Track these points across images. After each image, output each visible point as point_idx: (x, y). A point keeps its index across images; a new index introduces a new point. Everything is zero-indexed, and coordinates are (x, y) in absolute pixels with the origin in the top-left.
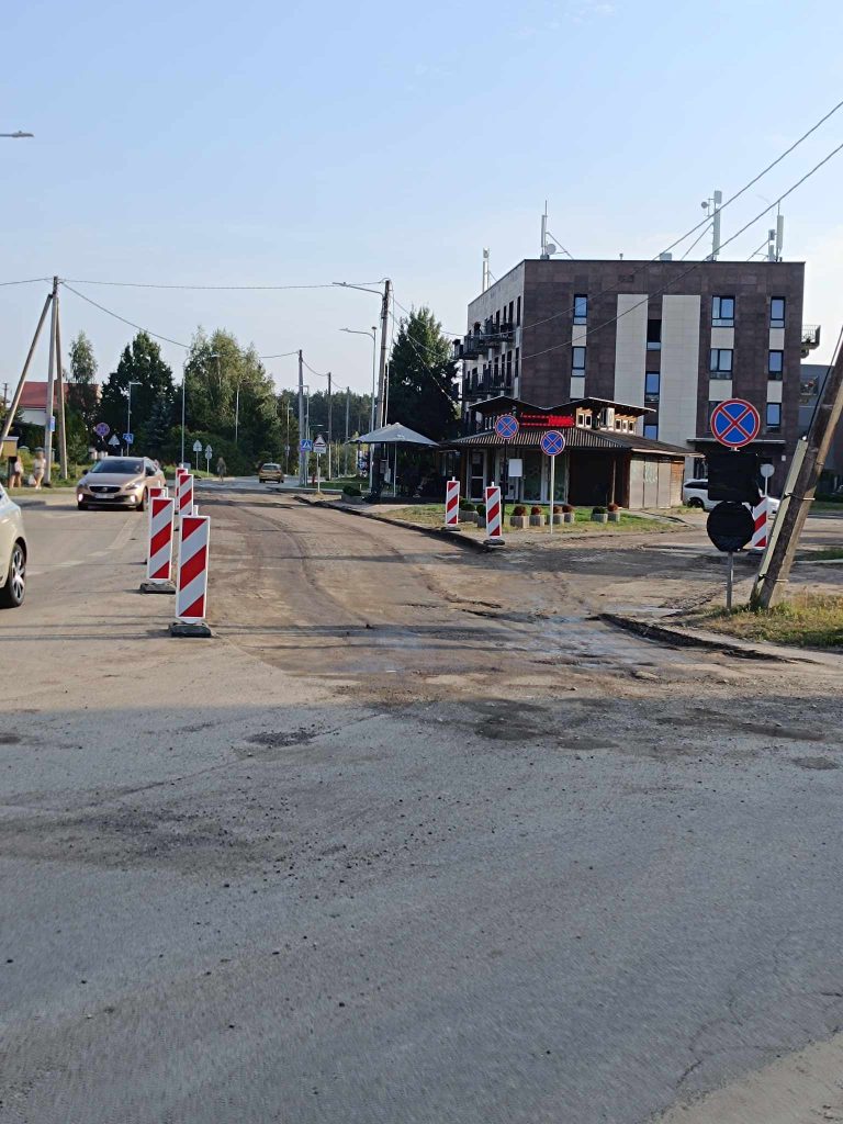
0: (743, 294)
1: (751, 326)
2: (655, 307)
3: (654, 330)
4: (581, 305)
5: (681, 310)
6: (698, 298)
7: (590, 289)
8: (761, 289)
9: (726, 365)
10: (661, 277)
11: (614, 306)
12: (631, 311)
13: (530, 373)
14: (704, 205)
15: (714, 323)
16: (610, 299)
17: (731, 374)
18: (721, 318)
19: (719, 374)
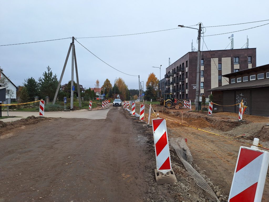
0: (241, 56)
1: (243, 63)
2: (220, 61)
6: (230, 58)
7: (204, 57)
8: (246, 55)
10: (221, 54)
11: (210, 61)
12: (214, 62)
13: (191, 77)
14: (229, 38)
15: (234, 63)
16: (209, 59)
18: (235, 62)
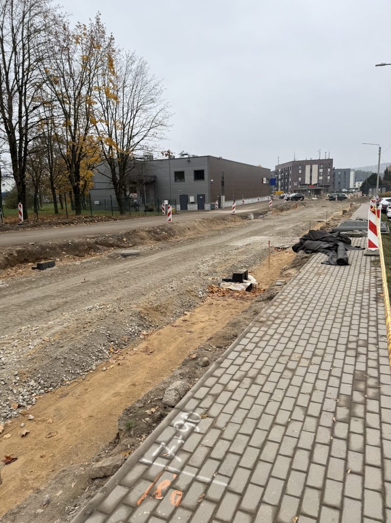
0: (324, 164)
1: (325, 169)
2: (311, 167)
3: (311, 170)
4: (300, 167)
5: (315, 167)
6: (318, 165)
7: (302, 165)
9: (321, 174)
10: (311, 162)
11: (305, 167)
12: (308, 168)
17: (323, 176)
18: (321, 168)
19: (320, 176)
